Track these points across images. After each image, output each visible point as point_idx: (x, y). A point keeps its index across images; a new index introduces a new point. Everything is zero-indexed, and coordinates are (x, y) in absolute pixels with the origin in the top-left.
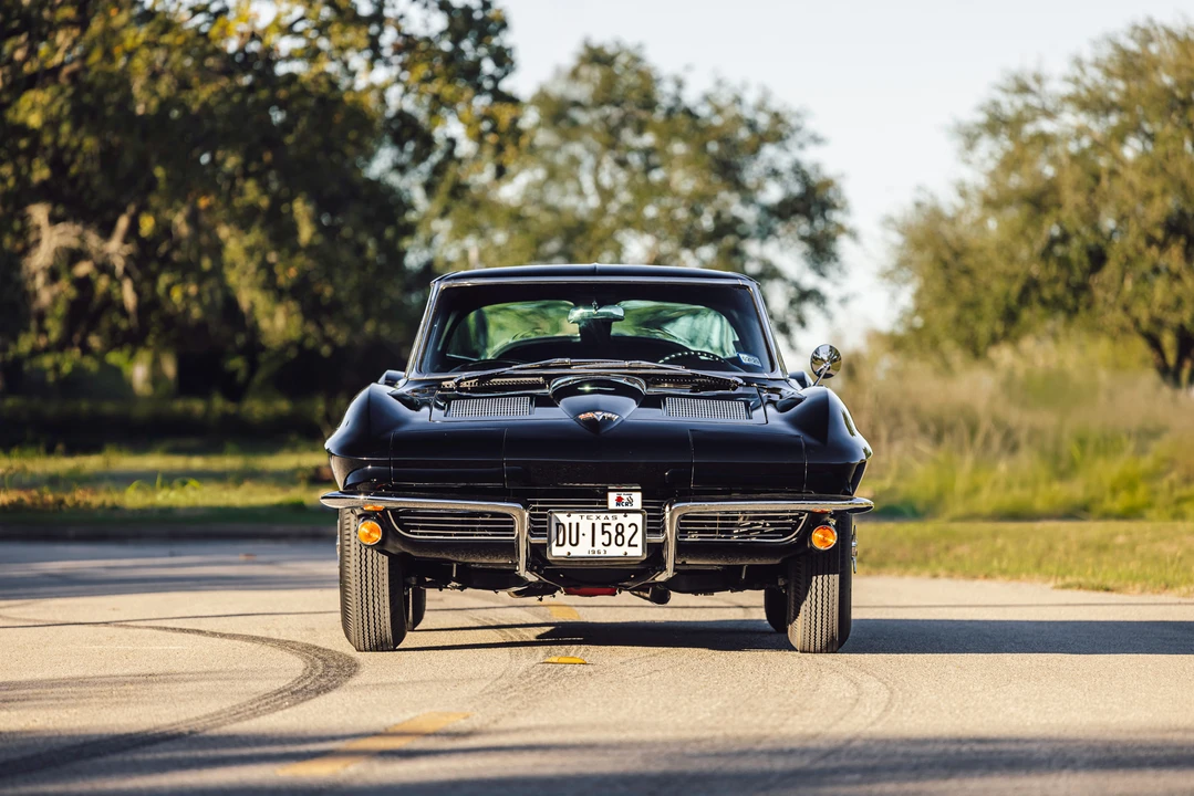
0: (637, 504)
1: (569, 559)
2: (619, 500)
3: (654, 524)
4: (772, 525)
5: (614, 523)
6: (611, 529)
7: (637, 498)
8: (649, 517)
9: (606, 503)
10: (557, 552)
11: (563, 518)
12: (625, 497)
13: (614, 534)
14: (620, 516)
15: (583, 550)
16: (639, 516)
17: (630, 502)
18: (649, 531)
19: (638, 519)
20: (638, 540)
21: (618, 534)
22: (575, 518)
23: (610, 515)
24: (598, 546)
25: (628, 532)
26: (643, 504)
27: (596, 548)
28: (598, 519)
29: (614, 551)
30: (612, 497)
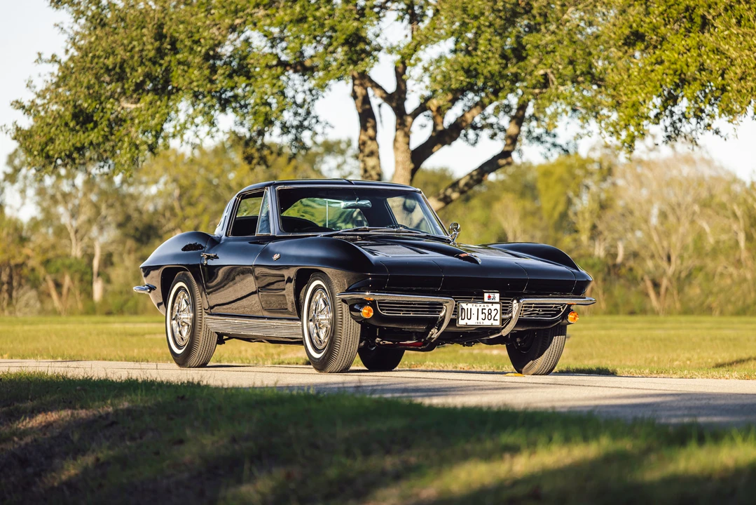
0: (497, 300)
1: (467, 325)
2: (489, 297)
3: (505, 310)
4: (543, 311)
5: (487, 309)
6: (486, 311)
7: (497, 296)
8: (503, 306)
9: (483, 299)
10: (461, 322)
11: (464, 305)
12: (492, 295)
13: (487, 314)
14: (490, 305)
15: (473, 322)
16: (499, 305)
17: (494, 298)
18: (503, 313)
19: (498, 307)
20: (498, 317)
21: (489, 314)
22: (470, 306)
23: (485, 305)
24: (480, 320)
25: (494, 313)
26: (500, 299)
27: (479, 321)
28: (480, 306)
29: (487, 323)
30: (486, 295)
